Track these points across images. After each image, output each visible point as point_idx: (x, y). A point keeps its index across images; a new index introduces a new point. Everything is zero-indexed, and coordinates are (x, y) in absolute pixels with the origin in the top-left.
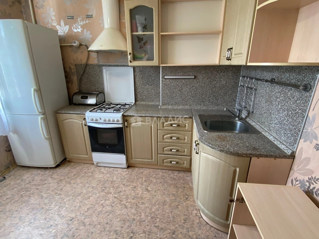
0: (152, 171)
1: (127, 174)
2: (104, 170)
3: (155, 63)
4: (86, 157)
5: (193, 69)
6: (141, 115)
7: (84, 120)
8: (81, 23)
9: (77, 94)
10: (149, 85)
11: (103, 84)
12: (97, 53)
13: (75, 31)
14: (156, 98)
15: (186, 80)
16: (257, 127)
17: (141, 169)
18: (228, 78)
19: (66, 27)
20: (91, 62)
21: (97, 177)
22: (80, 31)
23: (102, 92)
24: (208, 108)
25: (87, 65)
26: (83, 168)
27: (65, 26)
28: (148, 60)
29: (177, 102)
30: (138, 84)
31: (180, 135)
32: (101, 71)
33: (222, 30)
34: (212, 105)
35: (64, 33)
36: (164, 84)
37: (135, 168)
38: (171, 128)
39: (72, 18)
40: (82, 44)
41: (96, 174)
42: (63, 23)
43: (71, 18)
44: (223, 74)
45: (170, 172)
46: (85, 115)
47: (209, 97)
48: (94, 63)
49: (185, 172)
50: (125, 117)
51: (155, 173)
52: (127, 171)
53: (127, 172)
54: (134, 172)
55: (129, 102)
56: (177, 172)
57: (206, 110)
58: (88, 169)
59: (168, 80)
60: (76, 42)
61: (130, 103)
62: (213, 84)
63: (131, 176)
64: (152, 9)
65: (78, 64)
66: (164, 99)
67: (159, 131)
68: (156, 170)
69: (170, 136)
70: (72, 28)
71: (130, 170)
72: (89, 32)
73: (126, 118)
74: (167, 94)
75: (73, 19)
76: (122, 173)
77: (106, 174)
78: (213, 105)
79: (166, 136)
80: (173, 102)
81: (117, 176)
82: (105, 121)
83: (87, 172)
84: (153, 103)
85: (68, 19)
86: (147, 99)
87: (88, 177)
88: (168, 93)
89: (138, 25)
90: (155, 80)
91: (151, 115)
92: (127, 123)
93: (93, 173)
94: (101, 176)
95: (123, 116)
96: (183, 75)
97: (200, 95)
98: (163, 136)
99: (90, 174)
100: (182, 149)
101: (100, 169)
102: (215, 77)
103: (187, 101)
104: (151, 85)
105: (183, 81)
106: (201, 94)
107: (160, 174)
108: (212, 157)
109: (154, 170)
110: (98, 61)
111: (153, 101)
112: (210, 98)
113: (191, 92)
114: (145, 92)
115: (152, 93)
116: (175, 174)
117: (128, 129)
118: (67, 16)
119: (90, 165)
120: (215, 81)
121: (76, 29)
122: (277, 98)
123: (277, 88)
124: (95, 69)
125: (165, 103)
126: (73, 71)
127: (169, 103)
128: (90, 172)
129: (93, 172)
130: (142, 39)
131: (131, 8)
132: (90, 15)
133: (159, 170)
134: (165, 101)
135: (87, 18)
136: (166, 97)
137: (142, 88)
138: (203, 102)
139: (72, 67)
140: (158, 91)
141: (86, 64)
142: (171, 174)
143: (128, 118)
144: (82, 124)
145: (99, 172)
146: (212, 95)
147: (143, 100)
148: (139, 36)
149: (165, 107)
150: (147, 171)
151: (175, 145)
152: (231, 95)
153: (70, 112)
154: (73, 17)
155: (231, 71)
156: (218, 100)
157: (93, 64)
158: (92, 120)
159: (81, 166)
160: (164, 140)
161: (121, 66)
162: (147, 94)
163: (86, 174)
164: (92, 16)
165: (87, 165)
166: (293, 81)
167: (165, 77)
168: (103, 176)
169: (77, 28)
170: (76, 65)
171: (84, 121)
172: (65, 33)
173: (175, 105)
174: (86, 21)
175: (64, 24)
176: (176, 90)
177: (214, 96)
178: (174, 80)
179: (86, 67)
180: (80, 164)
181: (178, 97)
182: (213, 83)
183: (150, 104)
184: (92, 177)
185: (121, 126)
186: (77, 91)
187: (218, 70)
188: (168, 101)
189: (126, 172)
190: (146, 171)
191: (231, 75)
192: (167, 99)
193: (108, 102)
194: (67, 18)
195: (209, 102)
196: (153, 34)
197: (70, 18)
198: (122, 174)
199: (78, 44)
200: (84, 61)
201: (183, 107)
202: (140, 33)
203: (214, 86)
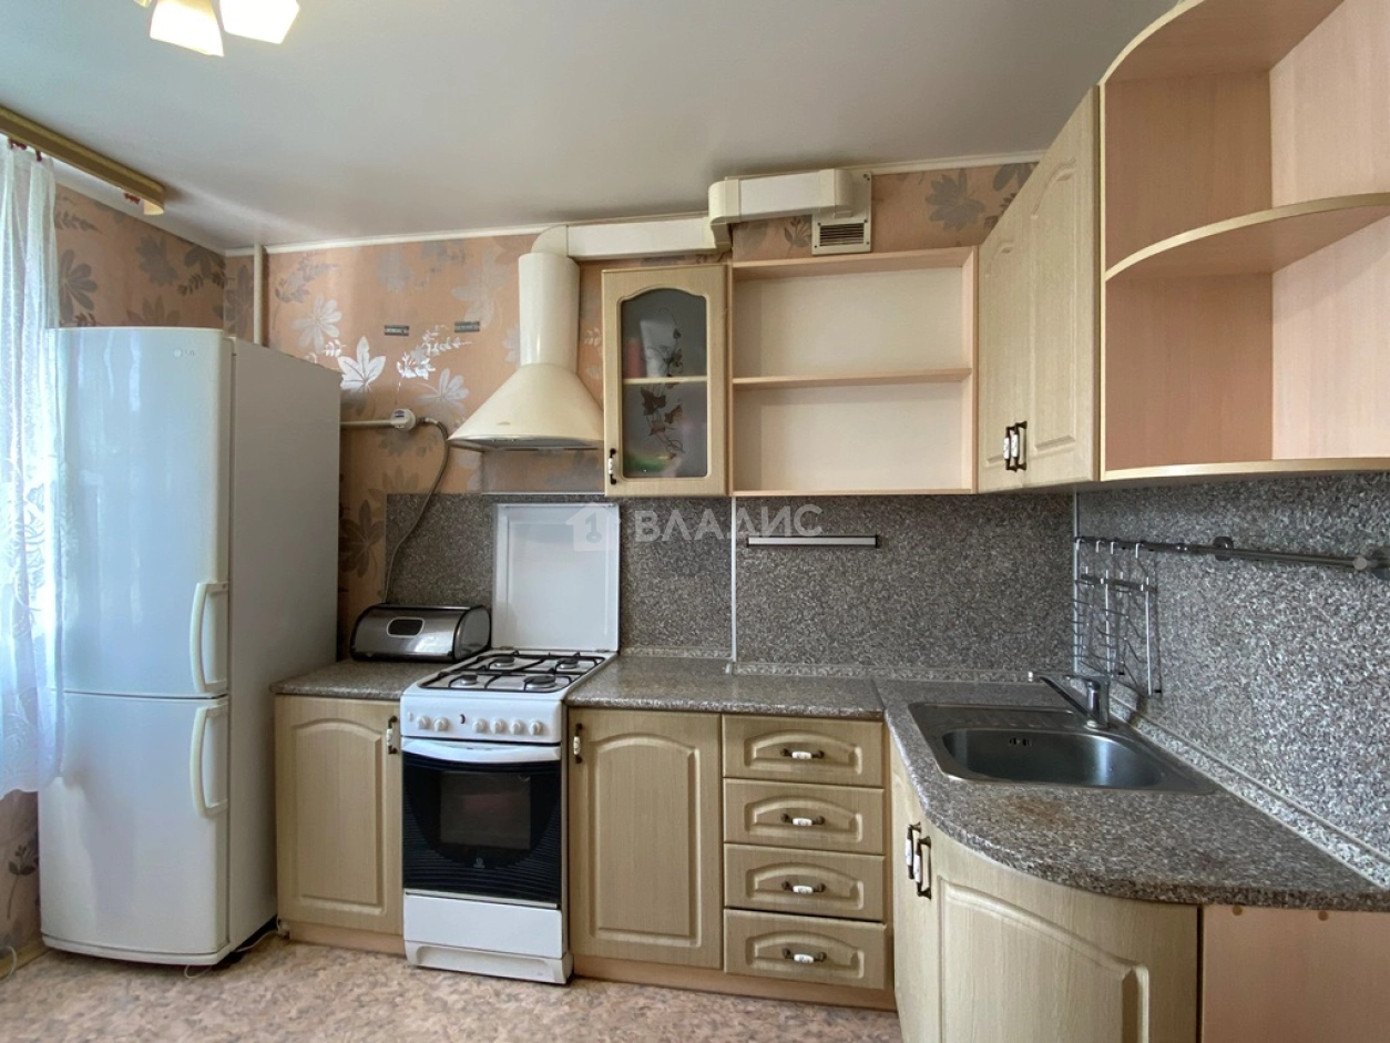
0: (691, 1005)
1: (562, 1020)
2: (452, 993)
3: (711, 483)
4: (373, 917)
5: (867, 508)
6: (647, 703)
7: (390, 727)
8: (432, 347)
9: (375, 611)
10: (684, 574)
11: (491, 570)
12: (483, 451)
13: (408, 374)
14: (713, 630)
15: (838, 553)
16: (1197, 761)
17: (636, 989)
18: (1020, 546)
19: (375, 360)
20: (453, 486)
21: (414, 1027)
22: (426, 376)
23: (480, 607)
24: (948, 677)
25: (434, 497)
26: (350, 975)
27: (371, 358)
28: (682, 473)
29: (808, 647)
30: (635, 569)
31: (830, 807)
32: (490, 522)
33: (971, 365)
34: (964, 661)
35: (361, 384)
36: (748, 569)
37: (604, 984)
38: (783, 768)
39: (403, 331)
40: (427, 420)
41: (410, 1011)
42: (367, 348)
43: (399, 331)
44: (998, 530)
45: (786, 1012)
46: (399, 700)
47: (947, 629)
48: (462, 491)
49: (863, 1013)
50: (572, 712)
51: (705, 1017)
52: (567, 999)
53: (566, 1008)
54: (600, 1010)
55: (594, 649)
56: (822, 1015)
57: (940, 684)
58: (374, 985)
59: (765, 552)
60: (407, 412)
61: (598, 651)
62: (959, 572)
63: (584, 1031)
64: (702, 300)
65: (401, 495)
66: (748, 632)
67: (729, 781)
68: (713, 997)
69: (781, 810)
70: (399, 364)
71: (580, 994)
72: (458, 380)
73: (576, 717)
74: (759, 612)
75: (407, 335)
76: (538, 1009)
77: (462, 1014)
78: (970, 662)
79: (763, 810)
80: (788, 646)
81: (515, 1027)
82: (484, 728)
83: (365, 999)
84: (697, 653)
85: (387, 334)
86: (672, 635)
87: (366, 1029)
88: (766, 606)
89: (649, 353)
90: (708, 553)
91: (691, 702)
92: (581, 742)
93: (397, 1005)
94: (434, 1024)
95: (568, 706)
96: (827, 534)
97: (905, 619)
98: (749, 809)
99: (381, 1013)
100: (843, 879)
101: (434, 987)
102: (963, 540)
103: (848, 645)
104: (692, 575)
105: (829, 557)
106: (909, 613)
107: (736, 1023)
108: (1000, 908)
109: (704, 1000)
110: (483, 481)
111: (697, 643)
112: (951, 633)
113: (865, 604)
114: (666, 603)
115: (695, 607)
116: (814, 1027)
117: (585, 769)
118: (386, 327)
119: (386, 960)
120: (966, 557)
121: (412, 368)
122: (1259, 619)
123: (1252, 578)
124: (465, 512)
125: (754, 651)
126: (374, 520)
127: (770, 649)
128: (381, 998)
129: (398, 1000)
130: (662, 401)
131: (627, 298)
132: (468, 324)
133: (728, 1002)
134: (753, 640)
135: (456, 331)
136: (758, 626)
137: (651, 587)
138: (923, 648)
139: (374, 505)
140: (722, 600)
141: (433, 495)
142: (791, 1022)
143: (585, 718)
144: (379, 743)
145: (425, 1000)
146: (959, 616)
147: (653, 640)
148: (651, 391)
149: (751, 668)
150: (664, 1002)
151: (806, 856)
152: (1045, 618)
153: (336, 689)
154: (407, 328)
155: (1029, 517)
156: (988, 640)
157: (460, 495)
158: (427, 725)
159: (341, 964)
160: (752, 833)
161: (569, 501)
162: (674, 612)
163: (362, 1012)
164: (476, 327)
165: (372, 959)
166: (1316, 543)
167: (751, 541)
168: (445, 1021)
169: (415, 366)
170: (390, 499)
171: (389, 731)
172: (369, 381)
173: (798, 660)
174: (452, 341)
175: (369, 351)
176: (801, 596)
177: (970, 621)
178: (790, 554)
179: (431, 503)
180: (337, 952)
181: (807, 626)
182: (959, 568)
183: (686, 655)
184: (388, 1027)
185: (551, 754)
186: (378, 601)
187: (972, 513)
188: (763, 641)
189: (557, 1008)
190: (663, 1007)
191: (1030, 532)
192: (760, 631)
193: (501, 649)
194: (383, 330)
195: (952, 647)
196: (704, 384)
197: (394, 331)
198: (538, 1017)
199: (411, 419)
200: (426, 484)
201: (832, 669)
202: (655, 378)
203: (963, 579)
